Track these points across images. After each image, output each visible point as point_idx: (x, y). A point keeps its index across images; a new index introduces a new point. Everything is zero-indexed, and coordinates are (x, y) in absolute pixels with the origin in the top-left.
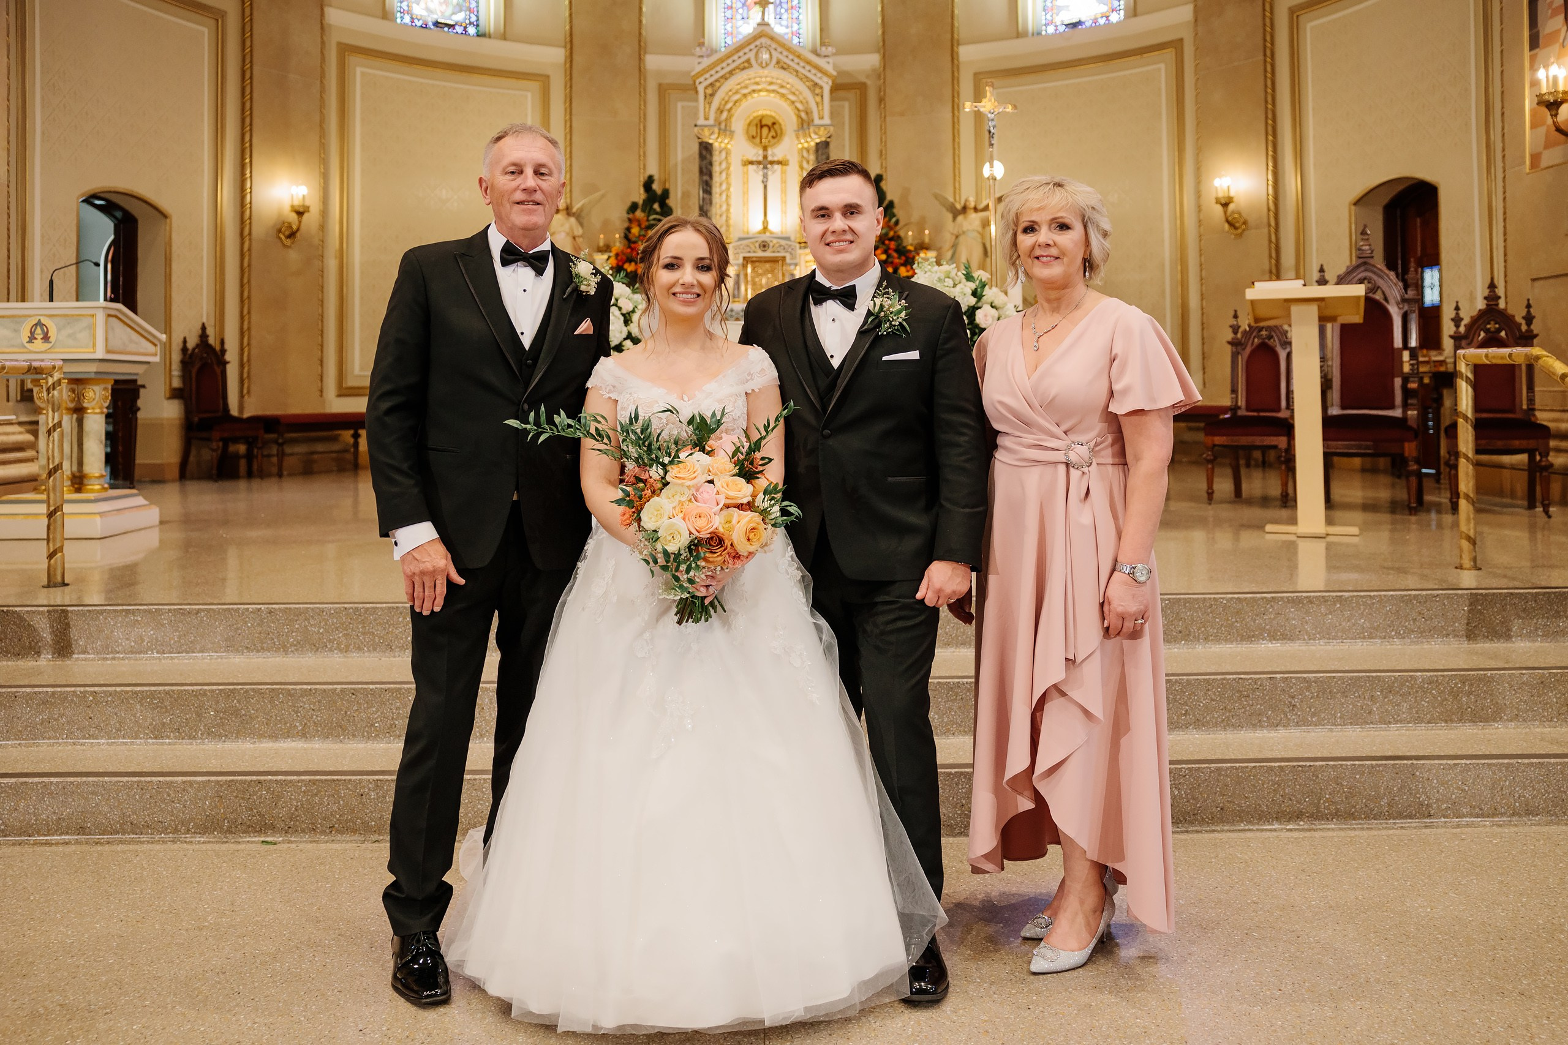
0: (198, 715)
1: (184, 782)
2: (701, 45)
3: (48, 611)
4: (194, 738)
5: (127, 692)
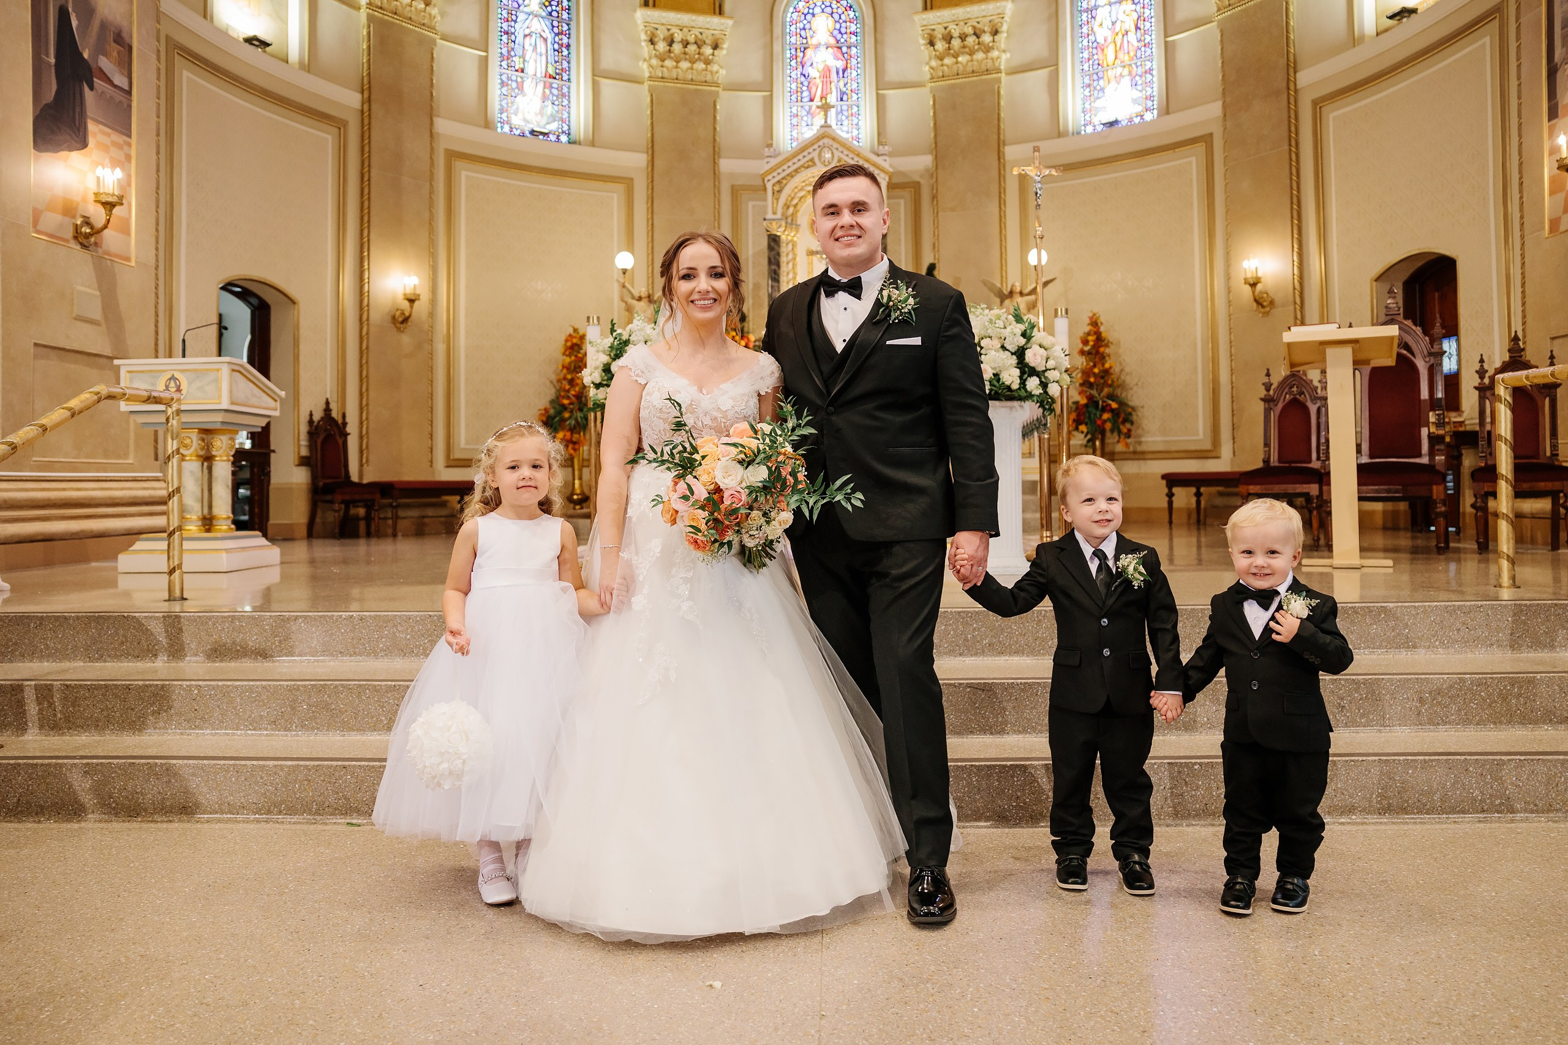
0: (293, 708)
1: (276, 766)
2: (770, 146)
3: (163, 617)
4: (289, 730)
5: (228, 686)
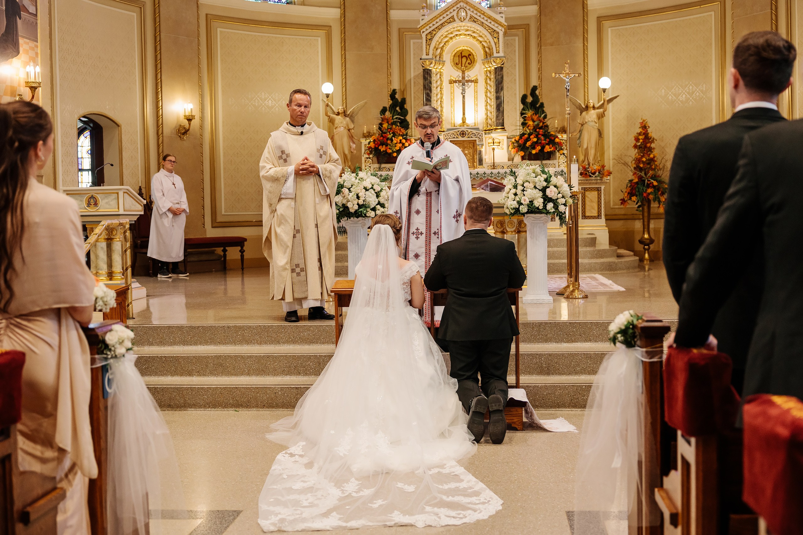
0: (206, 366)
2: (424, 7)
4: (205, 375)
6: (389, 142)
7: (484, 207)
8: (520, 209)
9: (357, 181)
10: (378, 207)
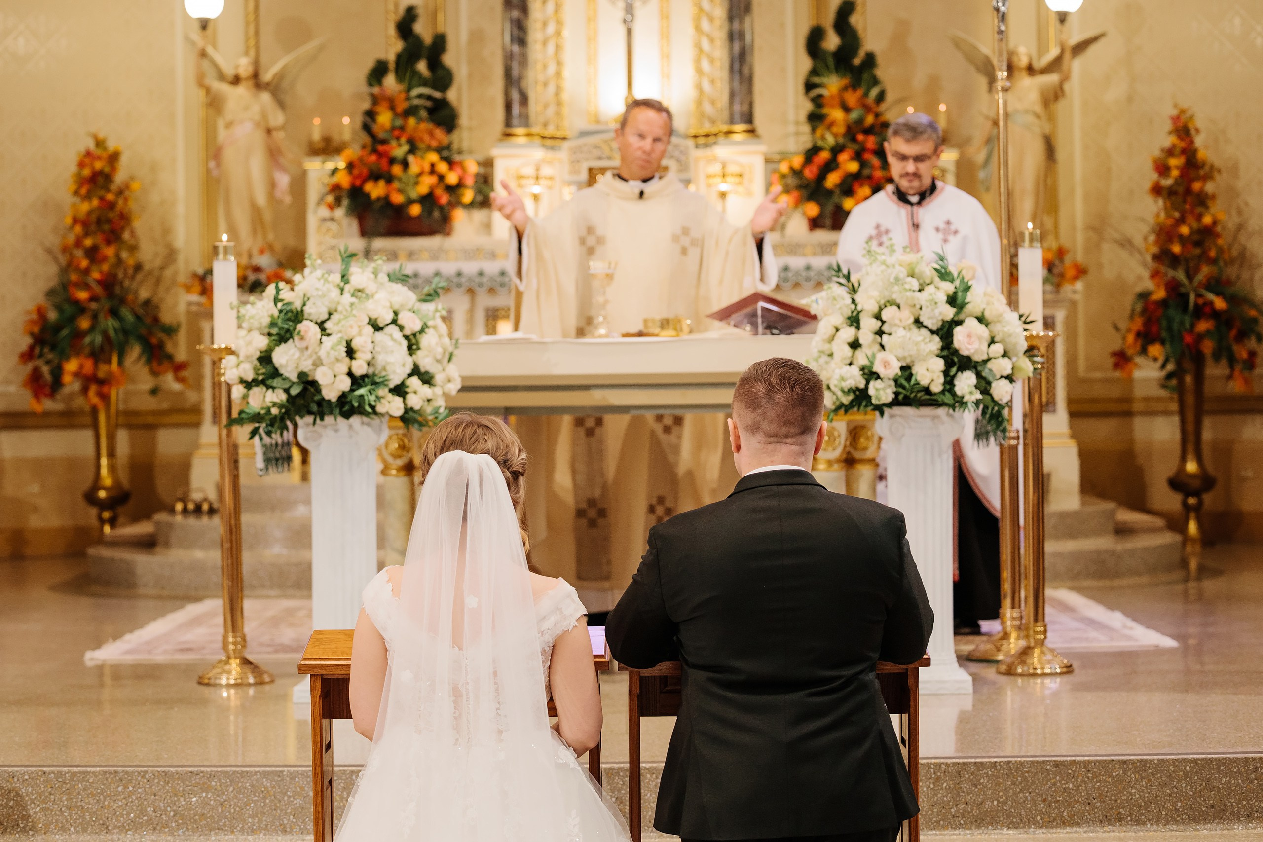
6: (397, 170)
7: (792, 388)
8: (871, 391)
9: (347, 298)
10: (414, 382)
